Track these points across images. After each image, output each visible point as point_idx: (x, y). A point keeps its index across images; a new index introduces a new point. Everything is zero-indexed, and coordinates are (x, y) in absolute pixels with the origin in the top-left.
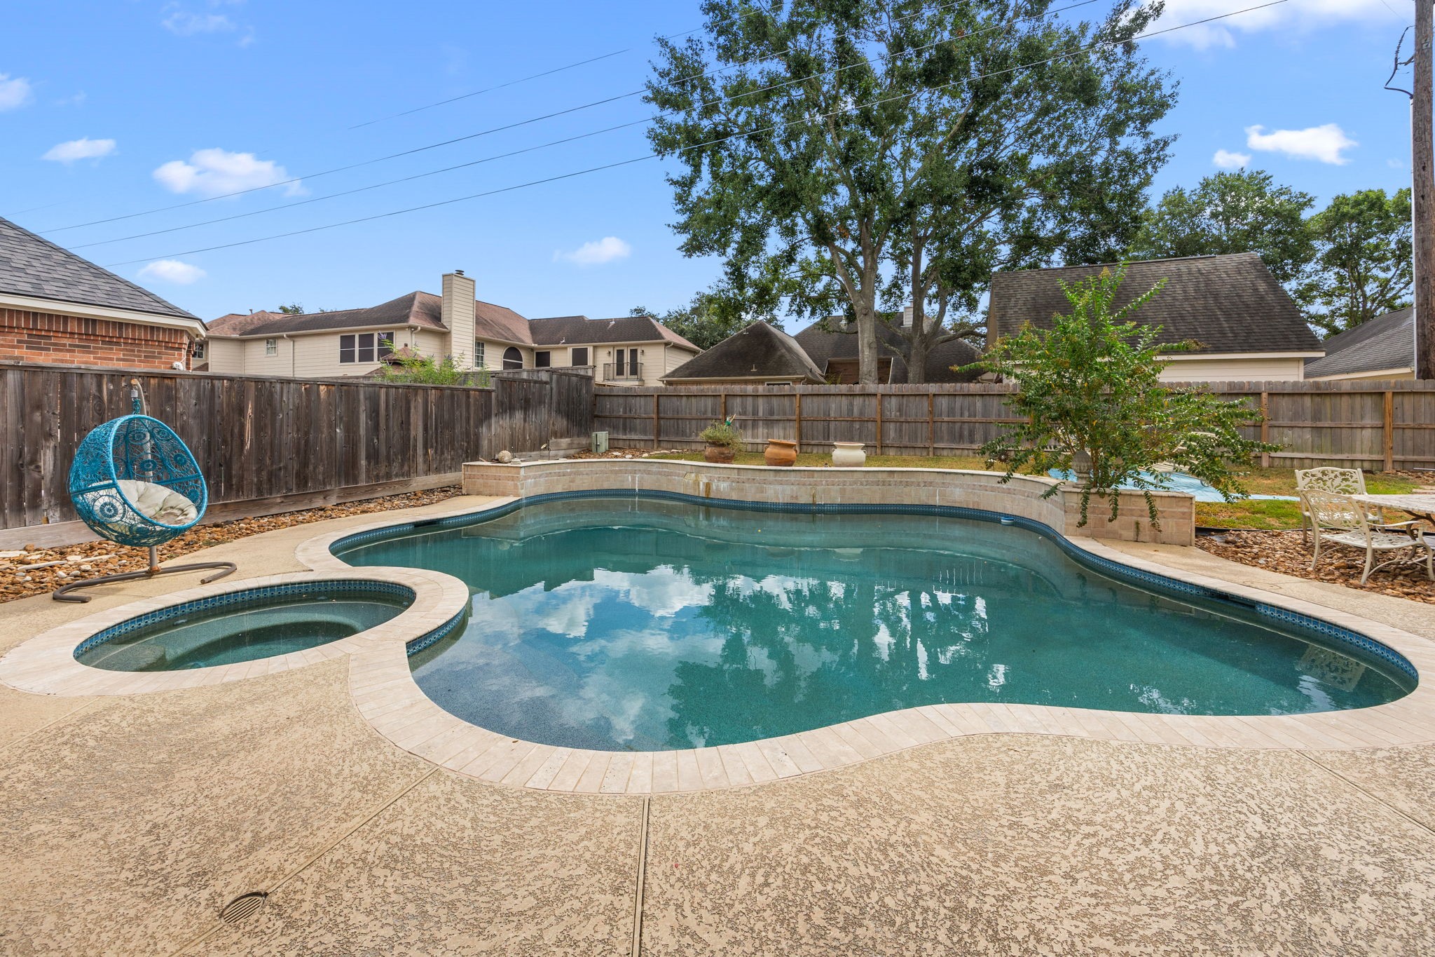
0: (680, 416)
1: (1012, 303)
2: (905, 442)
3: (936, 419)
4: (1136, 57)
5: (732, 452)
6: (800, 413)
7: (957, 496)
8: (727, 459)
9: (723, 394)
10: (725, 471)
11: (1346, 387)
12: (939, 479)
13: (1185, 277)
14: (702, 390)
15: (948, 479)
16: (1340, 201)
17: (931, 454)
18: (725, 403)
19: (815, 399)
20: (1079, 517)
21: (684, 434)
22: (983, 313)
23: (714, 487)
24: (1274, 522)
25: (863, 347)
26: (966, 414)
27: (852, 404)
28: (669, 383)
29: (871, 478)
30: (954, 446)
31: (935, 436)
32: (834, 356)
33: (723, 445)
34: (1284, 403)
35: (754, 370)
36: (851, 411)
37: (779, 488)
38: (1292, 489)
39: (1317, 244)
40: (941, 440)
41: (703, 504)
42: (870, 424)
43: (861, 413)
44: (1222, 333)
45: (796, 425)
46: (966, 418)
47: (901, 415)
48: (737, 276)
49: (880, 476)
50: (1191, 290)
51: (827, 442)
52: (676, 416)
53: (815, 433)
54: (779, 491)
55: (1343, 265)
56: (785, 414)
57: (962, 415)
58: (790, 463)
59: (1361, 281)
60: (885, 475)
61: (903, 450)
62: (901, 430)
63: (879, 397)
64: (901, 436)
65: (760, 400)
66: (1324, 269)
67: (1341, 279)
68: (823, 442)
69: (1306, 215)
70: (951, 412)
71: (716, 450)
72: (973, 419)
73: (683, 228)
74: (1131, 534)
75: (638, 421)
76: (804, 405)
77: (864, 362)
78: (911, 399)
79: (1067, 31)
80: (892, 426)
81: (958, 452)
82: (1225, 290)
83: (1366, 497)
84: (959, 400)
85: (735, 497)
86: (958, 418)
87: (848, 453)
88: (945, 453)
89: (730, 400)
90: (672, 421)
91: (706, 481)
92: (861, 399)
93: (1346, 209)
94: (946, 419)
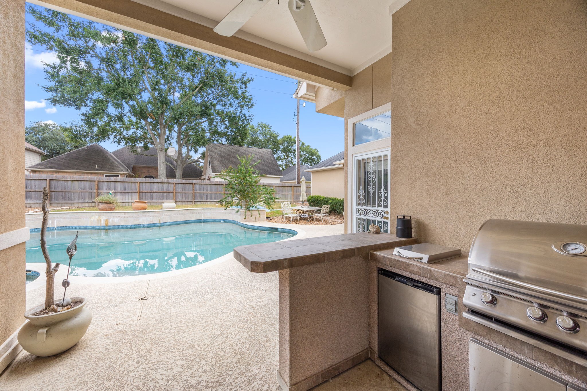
0: (67, 190)
1: (214, 154)
2: (184, 200)
3: (195, 192)
4: (247, 89)
5: (114, 206)
6: (140, 189)
7: (209, 215)
8: (113, 209)
9: (97, 180)
10: (117, 214)
11: (287, 185)
12: (203, 211)
13: (257, 153)
14: (83, 178)
15: (206, 211)
16: (285, 137)
17: (194, 204)
18: (98, 185)
19: (147, 184)
20: (244, 217)
21: (70, 199)
22: (201, 154)
23: (110, 221)
24: (277, 215)
25: (160, 163)
26: (205, 190)
27: (163, 186)
28: (34, 172)
29: (181, 212)
30: (201, 201)
31: (195, 198)
32: (135, 164)
33: (110, 203)
34: (277, 188)
35: (97, 168)
36: (162, 189)
37: (145, 218)
38: (280, 208)
39: (280, 146)
40: (197, 199)
41: (104, 229)
42: (170, 194)
43: (167, 190)
44: (265, 169)
45: (138, 194)
46: (205, 192)
47: (183, 190)
48: (88, 120)
49: (184, 211)
50: (258, 157)
51: (152, 201)
52: (64, 190)
53: (147, 198)
54: (143, 219)
55: (285, 153)
56: (132, 190)
57: (203, 191)
58: (145, 209)
59: (288, 157)
60: (185, 211)
61: (183, 203)
62: (183, 196)
63: (174, 184)
64: (183, 198)
65: (119, 184)
66: (282, 153)
67: (284, 156)
68: (151, 201)
69: (278, 138)
70: (200, 189)
71: (106, 206)
72: (207, 192)
73: (50, 89)
74: (254, 220)
75: (33, 193)
76: (141, 186)
77: (160, 169)
78: (187, 185)
79: (231, 73)
80: (179, 194)
81: (202, 203)
82: (265, 158)
83: (291, 207)
84: (203, 186)
85: (122, 224)
86: (202, 192)
87: (169, 204)
88: (198, 203)
89: (101, 184)
90: (60, 193)
91: (105, 219)
92: (167, 184)
93: (285, 139)
94: (199, 192)
